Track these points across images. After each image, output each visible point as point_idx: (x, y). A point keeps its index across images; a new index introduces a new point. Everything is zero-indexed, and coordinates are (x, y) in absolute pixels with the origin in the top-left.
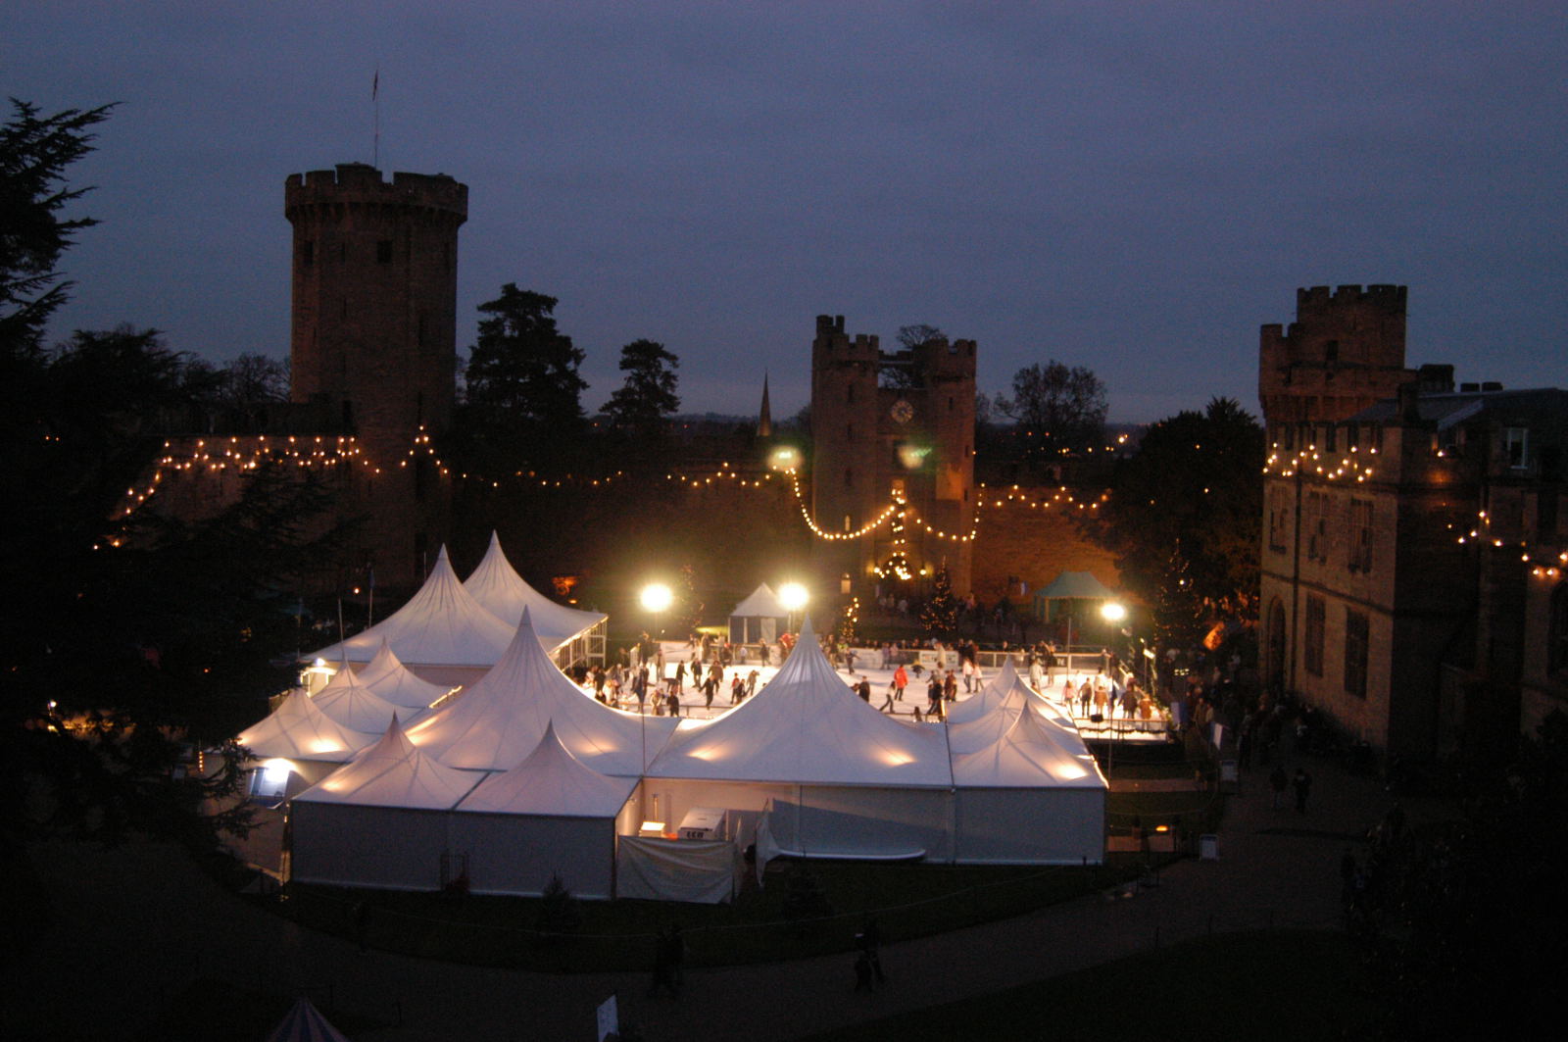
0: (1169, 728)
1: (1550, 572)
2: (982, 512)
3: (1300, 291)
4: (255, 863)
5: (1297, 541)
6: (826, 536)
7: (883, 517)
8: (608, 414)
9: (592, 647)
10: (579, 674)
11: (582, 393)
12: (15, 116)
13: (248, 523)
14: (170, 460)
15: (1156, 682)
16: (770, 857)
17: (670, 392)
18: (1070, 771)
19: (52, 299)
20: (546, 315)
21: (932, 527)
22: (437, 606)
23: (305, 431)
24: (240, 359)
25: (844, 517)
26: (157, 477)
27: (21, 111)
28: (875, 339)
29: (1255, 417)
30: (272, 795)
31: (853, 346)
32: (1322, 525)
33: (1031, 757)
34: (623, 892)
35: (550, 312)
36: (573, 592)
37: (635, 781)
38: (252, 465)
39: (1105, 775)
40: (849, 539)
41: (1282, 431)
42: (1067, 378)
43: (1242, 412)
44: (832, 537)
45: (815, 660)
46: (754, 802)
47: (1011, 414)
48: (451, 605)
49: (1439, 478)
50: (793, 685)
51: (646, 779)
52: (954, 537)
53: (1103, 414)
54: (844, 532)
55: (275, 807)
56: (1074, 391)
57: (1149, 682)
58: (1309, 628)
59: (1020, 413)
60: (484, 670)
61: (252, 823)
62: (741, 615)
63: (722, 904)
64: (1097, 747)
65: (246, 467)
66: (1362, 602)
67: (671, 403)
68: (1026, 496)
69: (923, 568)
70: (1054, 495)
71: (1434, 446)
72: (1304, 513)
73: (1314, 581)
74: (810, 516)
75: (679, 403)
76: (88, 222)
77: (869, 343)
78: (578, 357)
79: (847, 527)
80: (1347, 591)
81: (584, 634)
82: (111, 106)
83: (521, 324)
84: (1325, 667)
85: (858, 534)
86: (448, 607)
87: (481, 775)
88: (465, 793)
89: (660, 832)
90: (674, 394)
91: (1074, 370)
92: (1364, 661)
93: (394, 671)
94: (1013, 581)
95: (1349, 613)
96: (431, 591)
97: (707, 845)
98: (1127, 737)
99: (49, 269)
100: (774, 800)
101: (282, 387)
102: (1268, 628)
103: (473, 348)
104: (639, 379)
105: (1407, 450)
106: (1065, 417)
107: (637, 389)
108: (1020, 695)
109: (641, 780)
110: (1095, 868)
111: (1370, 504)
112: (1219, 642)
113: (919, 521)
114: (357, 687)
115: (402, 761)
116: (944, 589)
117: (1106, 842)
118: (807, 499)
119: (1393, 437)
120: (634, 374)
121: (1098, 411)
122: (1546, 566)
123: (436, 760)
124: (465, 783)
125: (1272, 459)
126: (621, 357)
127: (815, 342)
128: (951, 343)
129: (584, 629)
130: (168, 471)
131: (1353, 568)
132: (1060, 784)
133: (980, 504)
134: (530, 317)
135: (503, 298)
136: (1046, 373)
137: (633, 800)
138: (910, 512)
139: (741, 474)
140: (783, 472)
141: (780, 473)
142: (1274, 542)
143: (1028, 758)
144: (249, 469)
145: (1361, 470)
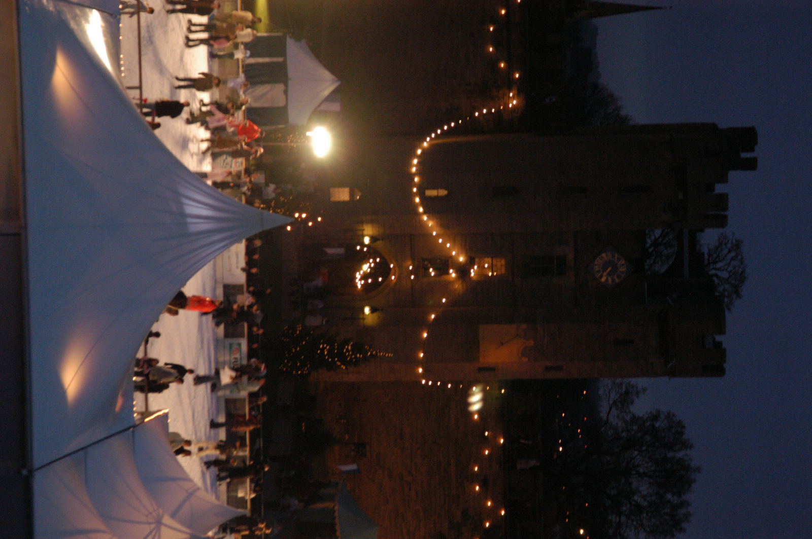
7: (448, 245)
21: (434, 321)
42: (673, 493)
52: (421, 355)
56: (653, 504)
62: (289, 53)
68: (489, 456)
70: (492, 499)
77: (715, 213)
79: (430, 193)
85: (421, 210)
113: (443, 300)
116: (342, 358)
118: (472, 127)
127: (714, 126)
136: (679, 461)
138: (458, 286)
139: (504, 24)
140: (510, 91)
141: (510, 84)
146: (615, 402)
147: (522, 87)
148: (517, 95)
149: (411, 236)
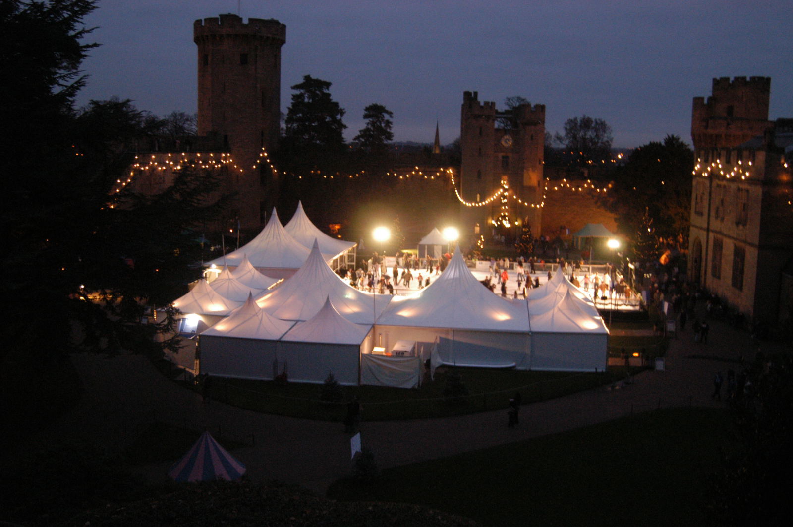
0: (641, 304)
2: (547, 193)
3: (714, 80)
4: (182, 365)
5: (709, 209)
6: (467, 204)
8: (357, 141)
9: (349, 259)
10: (343, 273)
11: (344, 131)
13: (177, 196)
14: (138, 165)
15: (634, 281)
16: (437, 365)
17: (388, 130)
18: (590, 325)
19: (79, 84)
20: (326, 91)
21: (522, 201)
22: (271, 239)
23: (205, 150)
24: (172, 114)
25: (477, 194)
26: (132, 174)
28: (493, 104)
29: (689, 145)
30: (190, 332)
31: (482, 107)
32: (722, 201)
33: (570, 317)
34: (364, 382)
35: (328, 89)
36: (340, 231)
37: (369, 327)
38: (179, 167)
39: (608, 326)
40: (479, 206)
41: (702, 152)
42: (592, 124)
43: (682, 142)
44: (470, 205)
45: (461, 267)
46: (430, 338)
47: (563, 142)
48: (278, 238)
49: (785, 178)
50: (450, 279)
51: (376, 326)
53: (610, 143)
54: (476, 202)
55: (192, 338)
56: (595, 131)
57: (631, 279)
58: (714, 254)
59: (567, 142)
60: (294, 270)
61: (181, 346)
62: (424, 244)
63: (413, 389)
64: (604, 313)
65: (175, 168)
66: (742, 241)
67: (389, 136)
68: (570, 185)
69: (517, 221)
70: (584, 184)
71: (782, 161)
72: (713, 195)
73: (718, 229)
74: (459, 194)
75: (393, 136)
76: (96, 45)
77: (490, 105)
78: (342, 112)
79: (478, 199)
80: (735, 236)
81: (345, 253)
83: (313, 95)
84: (722, 274)
85: (484, 203)
86: (277, 239)
87: (294, 323)
88: (286, 331)
89: (382, 352)
90: (392, 131)
91: (596, 120)
92: (742, 272)
93: (250, 271)
94: (563, 228)
95: (735, 246)
96: (268, 230)
97: (406, 359)
98: (619, 308)
99: (77, 69)
100: (440, 338)
101: (193, 128)
102: (693, 253)
103: (289, 108)
104: (373, 124)
105: (768, 163)
106: (591, 144)
107: (372, 129)
108: (565, 285)
109: (373, 326)
110: (602, 373)
111: (748, 191)
112: (667, 260)
113: (515, 197)
114: (232, 279)
115: (254, 316)
116: (528, 231)
117: (607, 360)
118: (458, 185)
119: (761, 156)
120: (370, 121)
121: (608, 142)
123: (271, 315)
124: (285, 327)
125: (698, 167)
126: (363, 112)
127: (463, 105)
128: (532, 106)
129: (345, 250)
130: (138, 171)
131: (738, 224)
132: (584, 331)
133: (546, 189)
134: (318, 92)
135: (304, 83)
136: (581, 121)
137: (369, 336)
138: (510, 192)
139: (425, 173)
140: (446, 172)
141: (444, 172)
142: (697, 210)
143: (569, 319)
144: (177, 169)
145: (744, 174)
146: (561, 142)
147: (446, 168)
148: (448, 170)
149: (493, 207)
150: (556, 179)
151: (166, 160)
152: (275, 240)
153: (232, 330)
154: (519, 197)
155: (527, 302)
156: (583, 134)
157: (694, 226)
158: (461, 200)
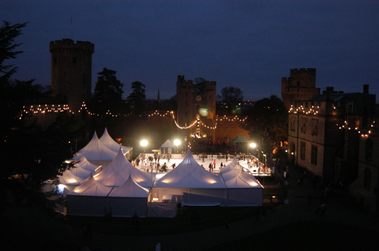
0: (272, 173)
1: (366, 135)
2: (217, 122)
3: (291, 70)
5: (298, 128)
6: (181, 128)
7: (194, 123)
8: (129, 99)
11: (123, 94)
12: (4, 25)
14: (25, 111)
15: (267, 162)
16: (183, 206)
17: (143, 94)
18: (254, 184)
19: (12, 71)
20: (114, 75)
21: (206, 126)
22: (94, 146)
23: (56, 104)
25: (185, 124)
26: (22, 115)
27: (5, 24)
31: (187, 83)
32: (304, 125)
33: (245, 181)
34: (149, 215)
36: (121, 142)
38: (44, 112)
39: (262, 185)
40: (186, 128)
41: (294, 102)
42: (234, 90)
43: (278, 98)
44: (182, 128)
45: (191, 158)
46: (179, 193)
47: (221, 98)
49: (334, 114)
50: (186, 164)
51: (152, 188)
52: (211, 128)
54: (185, 127)
56: (236, 93)
58: (301, 149)
59: (223, 99)
60: (109, 161)
62: (163, 147)
63: (174, 218)
65: (42, 112)
66: (316, 143)
67: (144, 96)
68: (227, 118)
69: (204, 135)
70: (234, 118)
71: (333, 106)
72: (299, 122)
73: (303, 137)
74: (177, 123)
75: (146, 96)
76: (21, 52)
77: (191, 82)
78: (122, 85)
79: (186, 125)
80: (312, 141)
81: (128, 152)
82: (27, 23)
83: (108, 77)
84: (306, 158)
85: (188, 127)
86: (97, 146)
87: (112, 187)
88: (109, 192)
89: (157, 201)
90: (145, 94)
91: (236, 88)
92: (316, 156)
93: (85, 162)
94: (226, 138)
95: (312, 145)
96: (92, 142)
97: (169, 204)
100: (184, 192)
102: (290, 149)
103: (96, 83)
104: (136, 91)
105: (327, 107)
106: (234, 99)
107: (136, 93)
108: (239, 165)
111: (317, 120)
112: (276, 152)
113: (203, 124)
115: (94, 185)
116: (211, 140)
117: (263, 200)
118: (176, 119)
119: (324, 104)
120: (135, 89)
121: (241, 98)
122: (364, 134)
123: (101, 183)
124: (108, 190)
125: (291, 109)
126: (131, 85)
127: (177, 82)
128: (210, 82)
131: (313, 135)
132: (252, 187)
133: (217, 120)
134: (110, 76)
135: (103, 71)
136: (229, 89)
138: (201, 122)
139: (160, 113)
141: (169, 113)
142: (292, 129)
143: (244, 181)
144: (43, 113)
145: (315, 112)
147: (170, 111)
148: (171, 112)
149: (193, 129)
150: (221, 115)
151: (38, 109)
152: (96, 147)
153: (83, 192)
154: (205, 124)
155: (221, 174)
156: (230, 95)
157: (289, 136)
158: (178, 126)
